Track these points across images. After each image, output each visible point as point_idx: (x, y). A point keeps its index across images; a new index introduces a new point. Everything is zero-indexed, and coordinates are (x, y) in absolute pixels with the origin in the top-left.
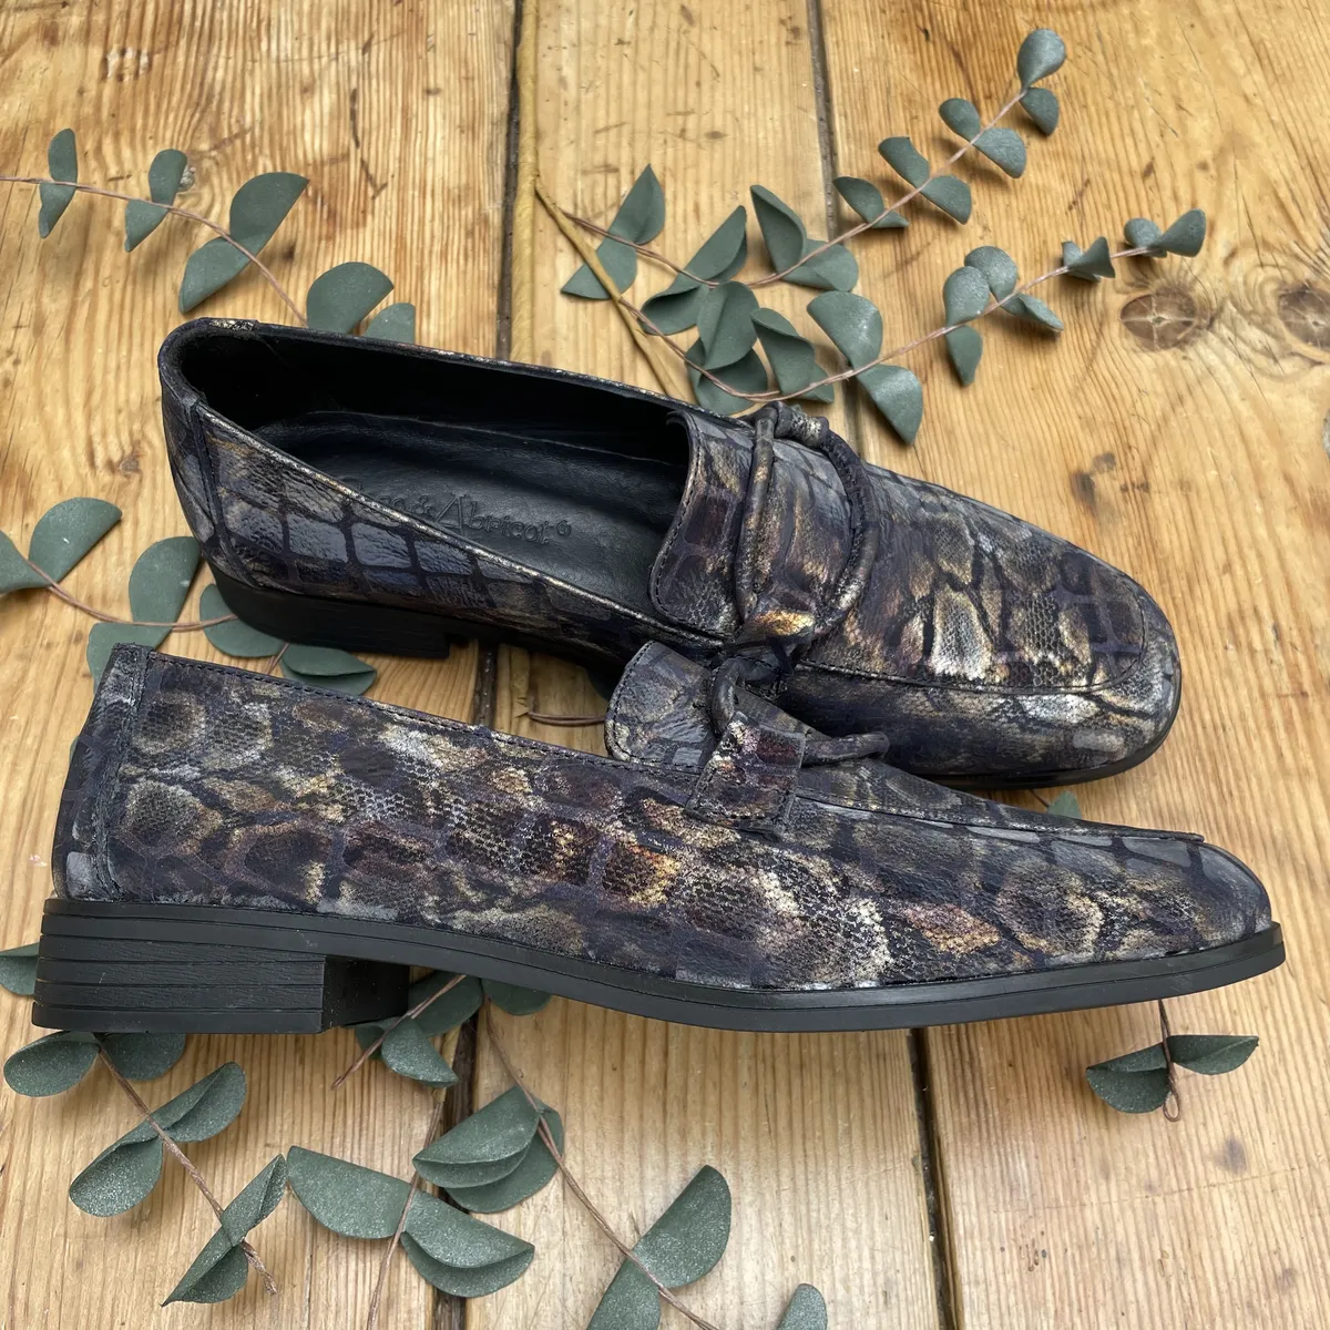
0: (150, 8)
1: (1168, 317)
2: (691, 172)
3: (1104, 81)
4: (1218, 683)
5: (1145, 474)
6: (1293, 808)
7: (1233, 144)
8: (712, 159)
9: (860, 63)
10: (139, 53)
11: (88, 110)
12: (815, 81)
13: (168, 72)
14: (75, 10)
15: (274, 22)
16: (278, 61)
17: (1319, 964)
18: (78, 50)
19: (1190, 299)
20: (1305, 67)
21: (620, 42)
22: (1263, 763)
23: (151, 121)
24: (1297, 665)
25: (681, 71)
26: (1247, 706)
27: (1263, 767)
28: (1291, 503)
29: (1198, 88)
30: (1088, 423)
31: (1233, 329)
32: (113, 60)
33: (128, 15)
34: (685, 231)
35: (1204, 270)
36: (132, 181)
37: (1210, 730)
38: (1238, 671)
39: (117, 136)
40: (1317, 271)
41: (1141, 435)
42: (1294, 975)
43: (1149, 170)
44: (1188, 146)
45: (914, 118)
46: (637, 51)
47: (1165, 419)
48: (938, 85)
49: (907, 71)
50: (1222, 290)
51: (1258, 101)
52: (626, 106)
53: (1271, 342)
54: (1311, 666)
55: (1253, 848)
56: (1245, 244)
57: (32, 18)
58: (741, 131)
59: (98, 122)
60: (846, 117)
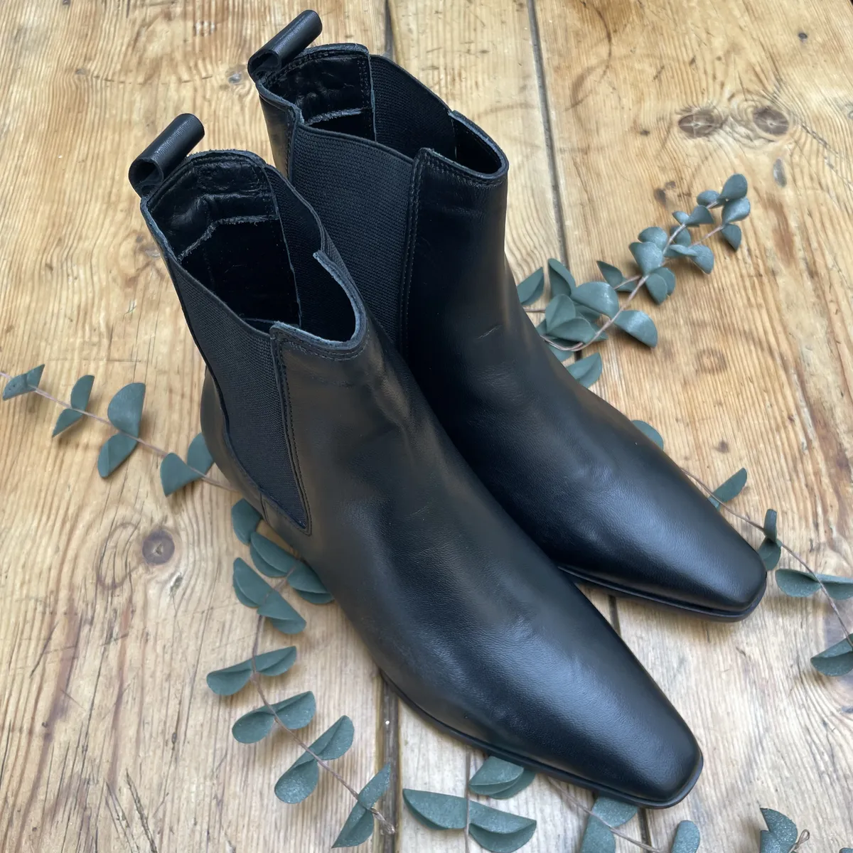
0: (213, 3)
1: (701, 124)
2: (473, 68)
3: (671, 22)
4: (721, 272)
5: (689, 190)
6: (754, 320)
7: (734, 48)
8: (483, 62)
9: (553, 18)
10: (210, 24)
11: (189, 49)
12: (531, 28)
13: (225, 31)
14: (179, 5)
15: (272, 8)
16: (275, 26)
17: (763, 377)
18: (181, 23)
19: (711, 117)
20: (770, 13)
21: (437, 12)
22: (740, 302)
23: (219, 53)
24: (758, 265)
25: (467, 24)
26: (734, 281)
27: (741, 304)
28: (757, 199)
29: (717, 24)
30: (663, 169)
31: (732, 127)
32: (199, 27)
33: (203, 6)
34: (472, 93)
35: (718, 104)
36: (213, 79)
37: (717, 291)
38: (730, 267)
39: (204, 59)
40: (773, 102)
41: (687, 174)
42: (752, 382)
43: (693, 61)
44: (711, 49)
45: (579, 42)
46: (445, 16)
47: (699, 166)
48: (590, 27)
49: (576, 22)
50: (727, 111)
51: (746, 29)
52: (441, 41)
53: (749, 132)
54: (764, 265)
55: (735, 336)
56: (738, 92)
57: (158, 9)
58: (496, 48)
59: (194, 54)
60: (546, 41)
